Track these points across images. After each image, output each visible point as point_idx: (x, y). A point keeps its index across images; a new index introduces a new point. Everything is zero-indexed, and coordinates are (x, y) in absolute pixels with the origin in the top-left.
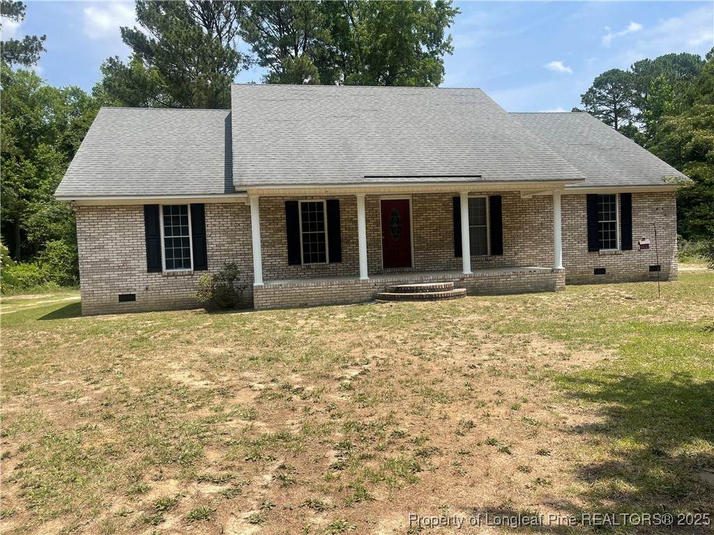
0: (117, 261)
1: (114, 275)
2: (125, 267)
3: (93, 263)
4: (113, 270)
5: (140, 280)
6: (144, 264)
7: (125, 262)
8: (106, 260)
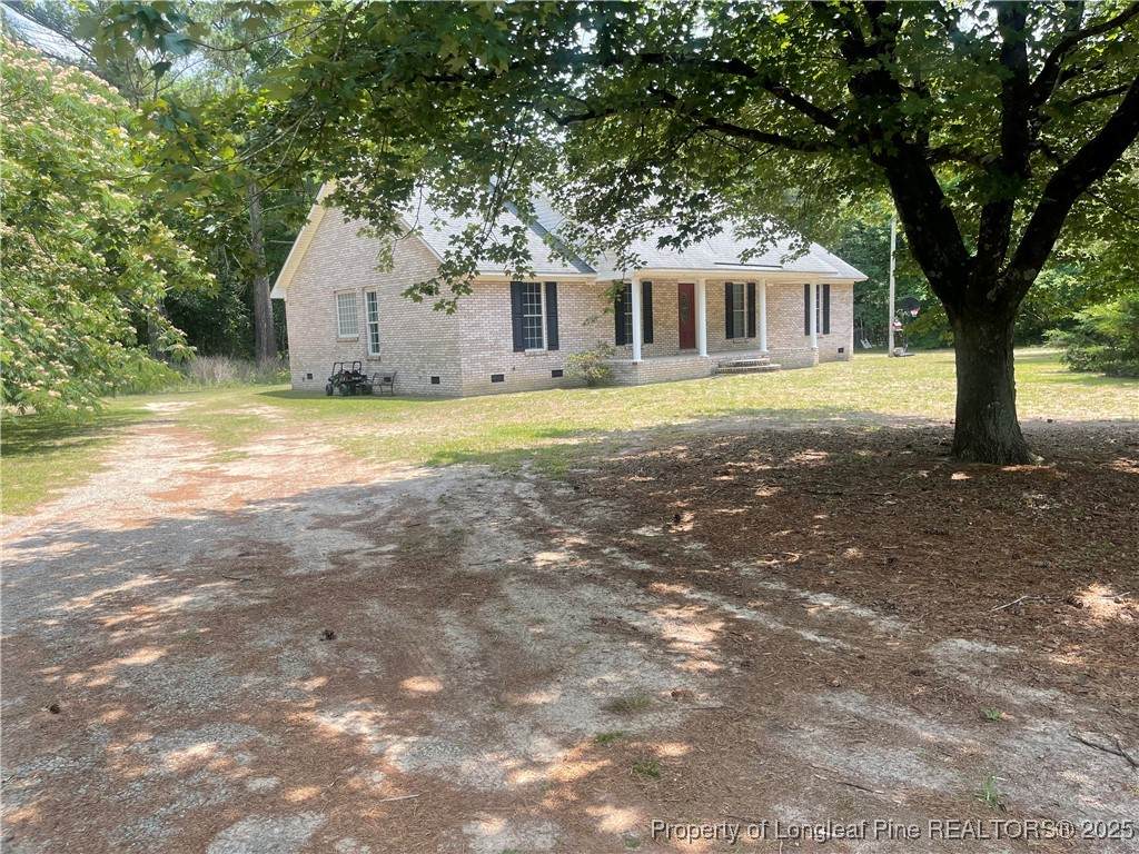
0: (490, 340)
1: (487, 354)
2: (495, 347)
3: (471, 342)
4: (486, 349)
5: (508, 360)
6: (510, 343)
7: (496, 341)
8: (481, 339)
